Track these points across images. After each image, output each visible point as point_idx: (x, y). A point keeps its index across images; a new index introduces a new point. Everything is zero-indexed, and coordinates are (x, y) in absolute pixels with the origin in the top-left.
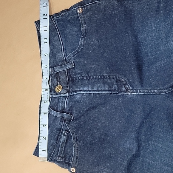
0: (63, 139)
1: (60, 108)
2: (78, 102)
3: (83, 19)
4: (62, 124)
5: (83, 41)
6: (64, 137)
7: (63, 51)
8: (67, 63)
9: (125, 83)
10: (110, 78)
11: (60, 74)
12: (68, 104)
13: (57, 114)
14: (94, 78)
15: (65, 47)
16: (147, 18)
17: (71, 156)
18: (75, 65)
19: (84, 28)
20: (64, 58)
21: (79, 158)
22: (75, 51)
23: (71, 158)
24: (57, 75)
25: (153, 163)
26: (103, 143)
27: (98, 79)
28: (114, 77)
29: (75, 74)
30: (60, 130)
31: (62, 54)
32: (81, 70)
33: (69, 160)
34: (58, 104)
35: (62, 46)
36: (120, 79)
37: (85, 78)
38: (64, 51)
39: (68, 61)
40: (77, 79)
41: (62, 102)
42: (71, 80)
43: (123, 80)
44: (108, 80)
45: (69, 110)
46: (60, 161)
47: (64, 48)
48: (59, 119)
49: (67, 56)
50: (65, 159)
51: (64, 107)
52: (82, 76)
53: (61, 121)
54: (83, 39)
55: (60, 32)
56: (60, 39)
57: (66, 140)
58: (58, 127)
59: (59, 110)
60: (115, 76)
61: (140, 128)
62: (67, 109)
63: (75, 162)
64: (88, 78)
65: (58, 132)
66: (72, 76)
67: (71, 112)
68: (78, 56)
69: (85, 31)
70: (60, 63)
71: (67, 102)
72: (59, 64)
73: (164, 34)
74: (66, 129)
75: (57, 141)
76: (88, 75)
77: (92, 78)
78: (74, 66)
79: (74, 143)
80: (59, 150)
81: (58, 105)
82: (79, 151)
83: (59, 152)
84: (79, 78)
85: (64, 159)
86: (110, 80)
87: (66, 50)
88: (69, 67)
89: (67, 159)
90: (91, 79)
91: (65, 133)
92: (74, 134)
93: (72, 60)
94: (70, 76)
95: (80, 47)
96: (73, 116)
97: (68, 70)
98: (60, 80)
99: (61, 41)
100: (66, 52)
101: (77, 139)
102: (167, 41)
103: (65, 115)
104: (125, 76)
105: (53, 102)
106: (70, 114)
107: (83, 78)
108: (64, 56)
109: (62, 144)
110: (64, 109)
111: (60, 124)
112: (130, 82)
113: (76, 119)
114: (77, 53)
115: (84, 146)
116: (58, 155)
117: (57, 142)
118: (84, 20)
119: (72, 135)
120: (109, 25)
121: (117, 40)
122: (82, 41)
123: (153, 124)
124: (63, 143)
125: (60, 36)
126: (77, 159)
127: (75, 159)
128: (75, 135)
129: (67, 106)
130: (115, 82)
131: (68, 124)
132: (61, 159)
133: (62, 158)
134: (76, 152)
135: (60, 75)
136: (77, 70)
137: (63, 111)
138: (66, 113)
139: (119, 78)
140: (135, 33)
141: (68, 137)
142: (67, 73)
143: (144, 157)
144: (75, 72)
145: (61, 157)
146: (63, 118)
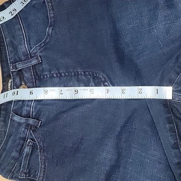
0: (27, 150)
1: (24, 113)
2: (48, 105)
3: (50, 4)
4: (27, 132)
5: (51, 30)
6: (29, 147)
7: (26, 43)
8: (32, 57)
9: (103, 79)
10: (85, 75)
11: (23, 71)
12: (35, 107)
13: (21, 119)
14: (65, 75)
15: (29, 38)
16: (126, 2)
17: (37, 172)
18: (42, 60)
19: (52, 15)
20: (28, 51)
21: (47, 174)
22: (41, 43)
23: (37, 173)
24: (20, 73)
25: (135, 175)
26: (76, 154)
27: (71, 77)
28: (90, 73)
29: (43, 71)
30: (24, 139)
31: (25, 47)
32: (50, 66)
33: (34, 176)
34: (22, 107)
35: (25, 37)
36: (98, 75)
37: (55, 75)
38: (28, 43)
39: (33, 55)
40: (45, 77)
41: (28, 106)
42: (37, 78)
43: (101, 77)
44: (84, 77)
45: (36, 115)
46: (22, 178)
47: (27, 39)
48: (24, 126)
49: (31, 48)
50: (29, 176)
51: (30, 112)
52: (51, 73)
53: (25, 128)
54: (51, 28)
55: (22, 19)
56: (23, 28)
57: (31, 151)
58: (22, 135)
59: (23, 115)
60: (92, 72)
61: (120, 133)
62: (34, 114)
63: (42, 178)
64: (59, 76)
65: (22, 142)
66: (38, 73)
67: (38, 117)
68: (46, 49)
69: (53, 18)
70: (23, 58)
71: (34, 105)
72: (21, 59)
73: (147, 21)
74: (32, 137)
75: (20, 153)
76: (59, 72)
77: (63, 75)
78: (40, 61)
79: (40, 155)
80: (22, 164)
81: (23, 109)
82: (47, 165)
83: (22, 167)
84: (48, 75)
85: (27, 175)
86: (86, 77)
87: (29, 41)
88: (34, 62)
89: (32, 176)
90: (63, 77)
91: (29, 142)
92: (41, 143)
93: (39, 54)
94: (37, 73)
95: (47, 37)
96: (40, 121)
97: (34, 66)
98: (24, 78)
99: (23, 30)
100: (30, 44)
101: (44, 149)
102: (150, 29)
103: (31, 121)
104: (103, 72)
105: (16, 105)
106: (36, 120)
107: (53, 76)
108: (27, 49)
109: (25, 157)
110: (30, 114)
111: (24, 132)
112: (109, 78)
113: (44, 125)
114: (44, 45)
115: (53, 157)
116: (21, 170)
117: (19, 155)
118: (52, 6)
119: (38, 145)
120: (82, 11)
121: (92, 29)
122: (49, 30)
123: (135, 129)
124: (27, 155)
125: (22, 25)
126: (44, 174)
127: (42, 175)
128: (42, 145)
129: (33, 110)
130: (91, 80)
131: (33, 131)
132: (24, 175)
133: (26, 174)
134: (43, 166)
135: (24, 73)
136: (45, 66)
137: (28, 116)
138: (32, 118)
139: (96, 75)
140: (113, 20)
141: (34, 147)
142: (32, 70)
143: (126, 168)
144: (42, 68)
145: (24, 173)
146: (28, 125)
